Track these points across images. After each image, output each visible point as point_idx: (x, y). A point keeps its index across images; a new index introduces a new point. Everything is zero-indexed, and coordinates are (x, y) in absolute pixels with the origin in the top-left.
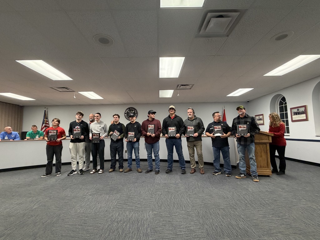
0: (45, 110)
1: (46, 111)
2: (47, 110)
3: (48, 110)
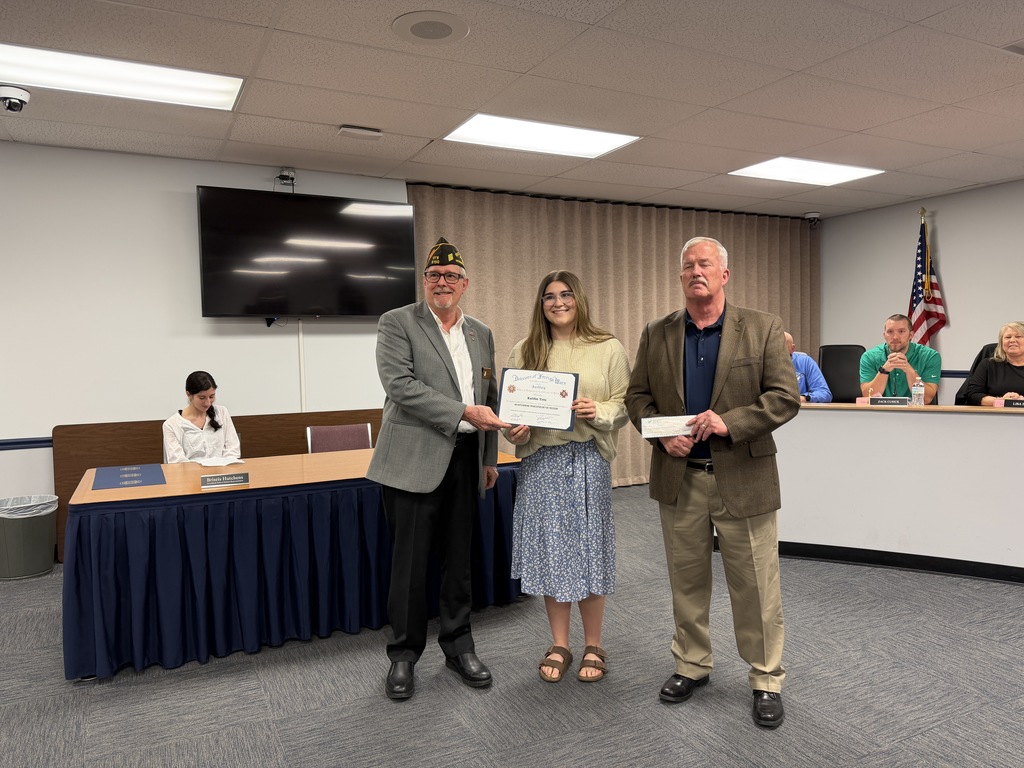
0: (923, 227)
1: (929, 229)
2: (933, 222)
3: (939, 224)
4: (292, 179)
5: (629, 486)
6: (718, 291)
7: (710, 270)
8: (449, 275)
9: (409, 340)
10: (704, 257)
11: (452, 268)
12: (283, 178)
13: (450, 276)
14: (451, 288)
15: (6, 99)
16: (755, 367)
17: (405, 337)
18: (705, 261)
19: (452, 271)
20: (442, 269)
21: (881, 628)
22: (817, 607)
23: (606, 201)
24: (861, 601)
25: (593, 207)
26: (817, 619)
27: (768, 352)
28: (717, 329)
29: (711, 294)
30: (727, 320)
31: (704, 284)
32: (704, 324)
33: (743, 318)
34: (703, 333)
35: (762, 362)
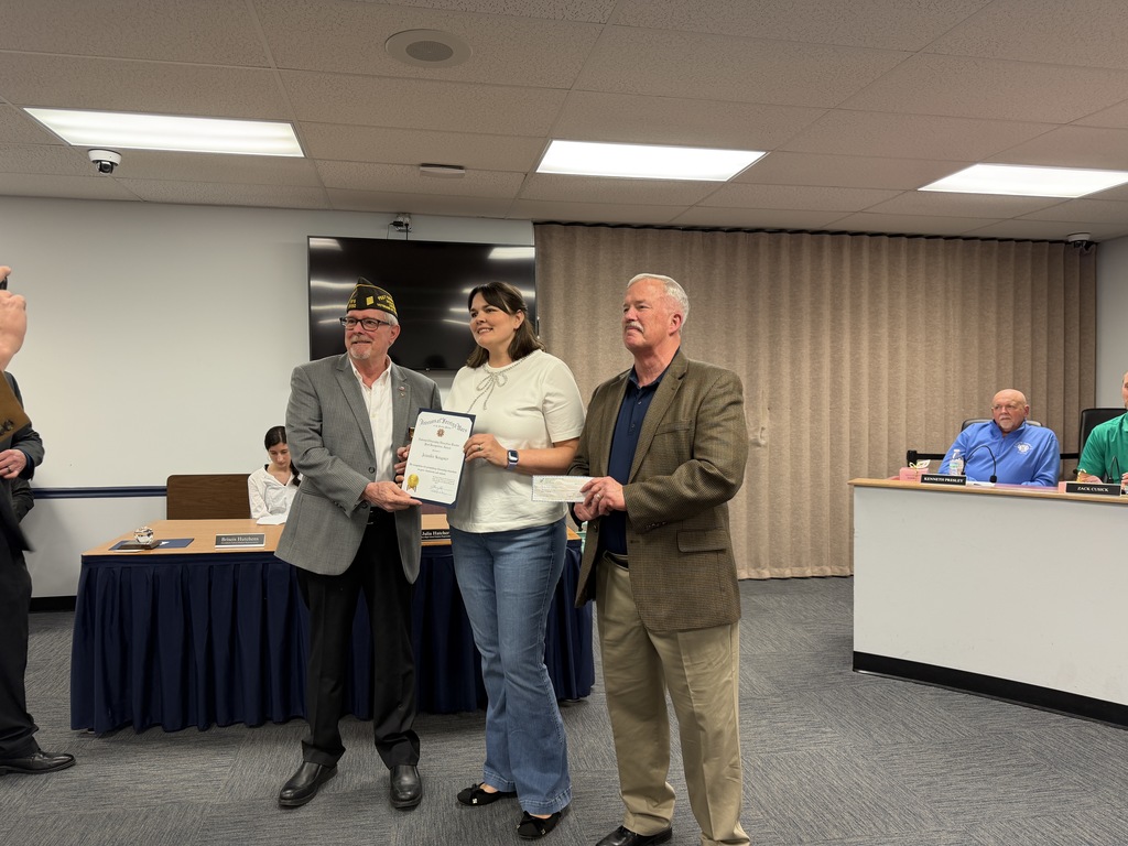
4: (407, 225)
5: (806, 578)
6: (661, 341)
7: (648, 313)
8: (366, 321)
9: (316, 397)
10: (639, 298)
11: (371, 313)
12: (397, 224)
13: (370, 322)
14: (370, 336)
15: (98, 161)
16: (682, 434)
17: (313, 392)
18: (640, 302)
19: (371, 316)
20: (359, 314)
21: (1015, 805)
22: (941, 763)
23: (781, 231)
24: (1014, 762)
25: (764, 238)
26: (929, 779)
27: (701, 416)
28: (653, 388)
29: (649, 342)
30: (667, 376)
31: (639, 330)
32: (646, 381)
33: (685, 373)
34: (641, 393)
35: (693, 428)
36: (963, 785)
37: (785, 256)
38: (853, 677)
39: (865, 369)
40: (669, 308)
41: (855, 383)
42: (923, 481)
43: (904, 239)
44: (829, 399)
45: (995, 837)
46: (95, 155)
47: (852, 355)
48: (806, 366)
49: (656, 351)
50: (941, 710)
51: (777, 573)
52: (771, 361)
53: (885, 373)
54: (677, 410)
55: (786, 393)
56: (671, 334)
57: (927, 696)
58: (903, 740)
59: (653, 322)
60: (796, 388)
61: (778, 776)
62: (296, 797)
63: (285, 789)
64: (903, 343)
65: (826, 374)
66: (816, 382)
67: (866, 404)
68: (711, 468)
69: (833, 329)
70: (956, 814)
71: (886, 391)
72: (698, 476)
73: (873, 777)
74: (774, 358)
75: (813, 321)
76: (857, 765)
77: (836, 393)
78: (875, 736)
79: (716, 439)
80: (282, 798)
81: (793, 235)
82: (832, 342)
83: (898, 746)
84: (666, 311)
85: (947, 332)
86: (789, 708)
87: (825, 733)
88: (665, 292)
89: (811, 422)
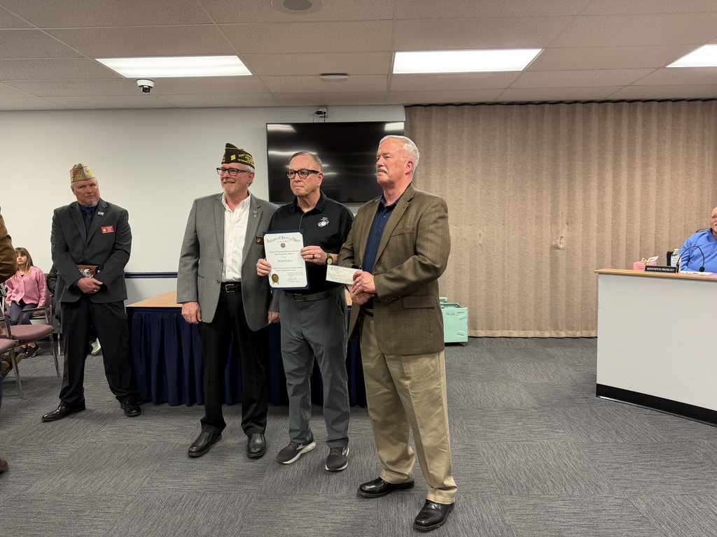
4: (325, 113)
6: (400, 178)
7: (391, 160)
10: (386, 151)
12: (319, 113)
14: (234, 179)
15: (141, 86)
16: (408, 236)
18: (386, 154)
20: (227, 166)
21: (672, 487)
22: (631, 457)
23: (576, 102)
24: (686, 460)
25: (563, 107)
26: (618, 465)
27: (420, 225)
28: (393, 207)
29: (392, 179)
30: (401, 200)
31: (385, 172)
32: (389, 203)
33: (413, 198)
34: (386, 210)
35: (415, 232)
36: (641, 471)
37: (579, 119)
38: (594, 400)
39: (638, 195)
40: (404, 157)
41: (630, 205)
42: (646, 270)
43: (670, 103)
44: (611, 216)
45: (648, 504)
46: (140, 83)
47: (628, 186)
48: (594, 194)
49: (397, 185)
50: (648, 425)
51: (570, 334)
52: (569, 191)
53: (653, 198)
54: (405, 221)
55: (579, 212)
56: (407, 174)
57: (641, 415)
58: (611, 441)
59: (394, 167)
60: (586, 209)
61: (514, 455)
62: (198, 452)
63: (192, 446)
64: (667, 177)
65: (609, 199)
66: (601, 206)
67: (639, 220)
68: (425, 260)
69: (614, 168)
70: (627, 488)
71: (654, 210)
72: (418, 266)
73: (579, 461)
74: (571, 189)
75: (599, 163)
76: (571, 453)
77: (616, 212)
78: (592, 437)
79: (431, 241)
80: (190, 452)
81: (585, 105)
82: (614, 177)
83: (606, 444)
84: (402, 159)
85: (703, 167)
86: (540, 416)
87: (559, 432)
88: (402, 147)
89: (598, 233)
